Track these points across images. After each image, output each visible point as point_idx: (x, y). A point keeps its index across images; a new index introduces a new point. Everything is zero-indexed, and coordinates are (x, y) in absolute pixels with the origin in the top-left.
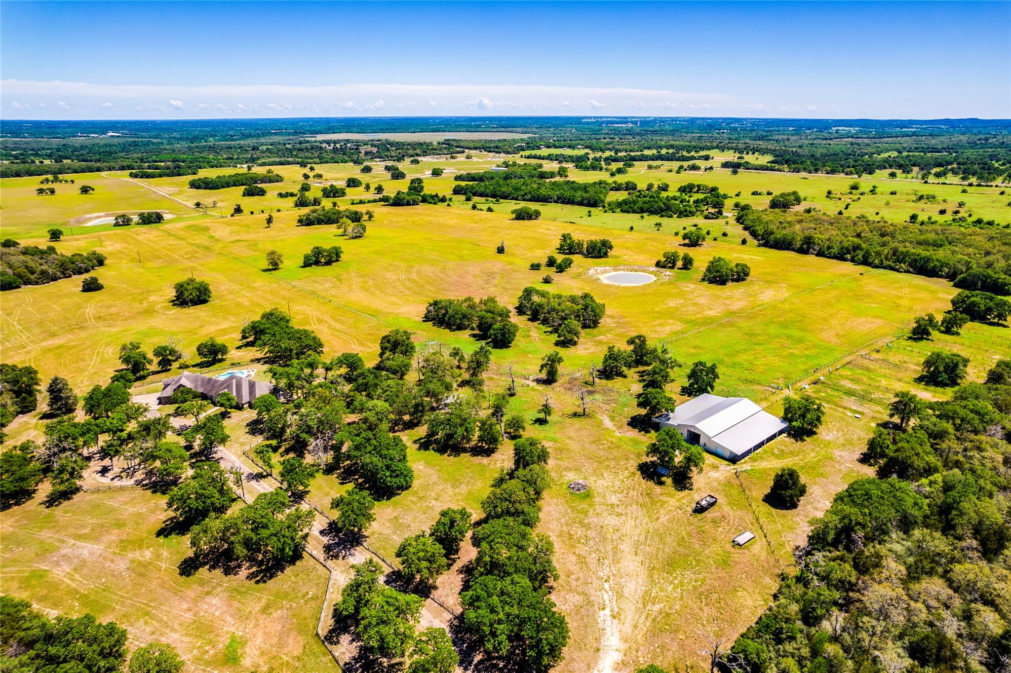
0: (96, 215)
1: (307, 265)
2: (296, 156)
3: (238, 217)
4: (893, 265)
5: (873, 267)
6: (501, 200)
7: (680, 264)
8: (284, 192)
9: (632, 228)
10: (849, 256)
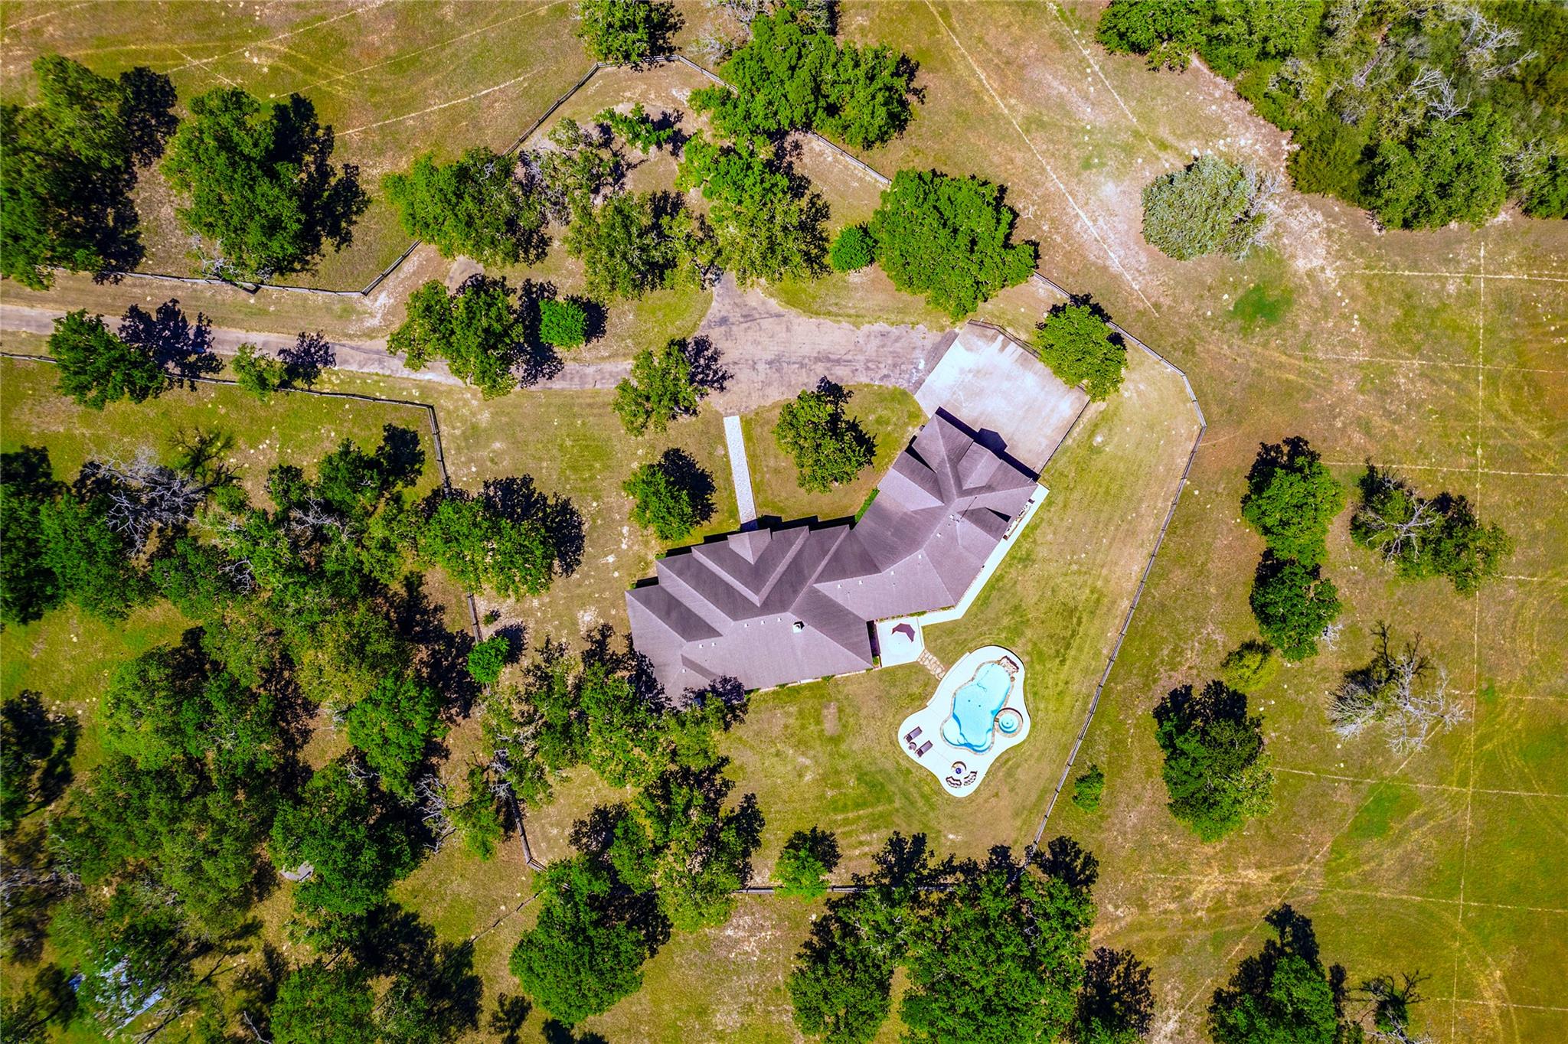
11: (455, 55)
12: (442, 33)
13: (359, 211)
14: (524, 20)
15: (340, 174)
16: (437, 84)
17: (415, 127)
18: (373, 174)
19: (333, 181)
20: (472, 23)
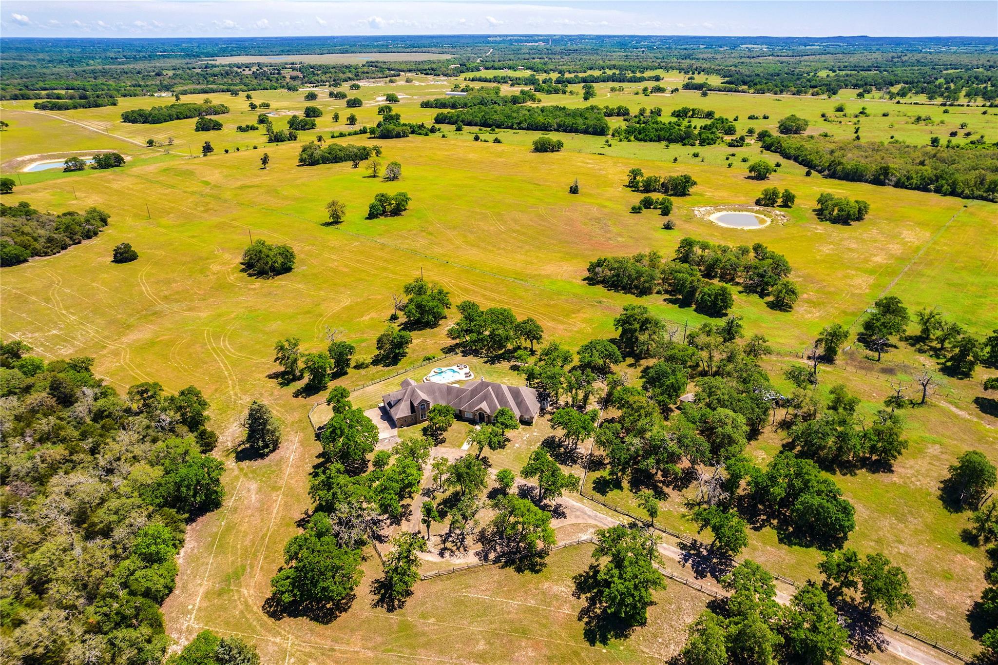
0: (28, 157)
1: (372, 216)
2: (213, 82)
3: (211, 157)
4: (985, 195)
5: (963, 198)
6: (497, 130)
7: (780, 201)
8: (244, 126)
9: (676, 160)
10: (932, 187)
11: (491, 623)
12: (492, 636)
13: (581, 576)
14: (444, 622)
15: (583, 596)
16: (509, 613)
17: (532, 599)
18: (566, 588)
19: (589, 595)
20: (473, 633)
